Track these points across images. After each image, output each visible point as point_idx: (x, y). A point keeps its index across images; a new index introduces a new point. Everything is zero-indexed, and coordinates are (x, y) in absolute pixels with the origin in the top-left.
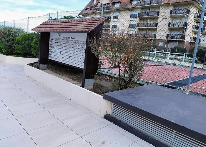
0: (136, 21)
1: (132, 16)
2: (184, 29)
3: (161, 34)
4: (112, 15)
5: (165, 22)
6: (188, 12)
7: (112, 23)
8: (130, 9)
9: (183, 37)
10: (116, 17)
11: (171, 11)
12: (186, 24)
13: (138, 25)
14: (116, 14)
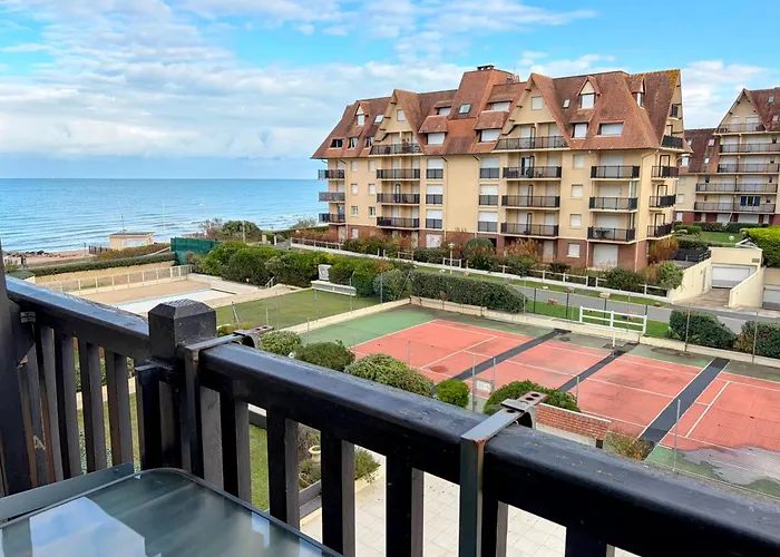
0: (497, 188)
1: (487, 174)
2: (631, 217)
3: (574, 224)
4: (423, 166)
5: (578, 193)
6: (636, 172)
7: (427, 188)
8: (477, 156)
9: (631, 234)
10: (435, 174)
11: (594, 169)
12: (634, 203)
13: (505, 201)
14: (436, 164)
